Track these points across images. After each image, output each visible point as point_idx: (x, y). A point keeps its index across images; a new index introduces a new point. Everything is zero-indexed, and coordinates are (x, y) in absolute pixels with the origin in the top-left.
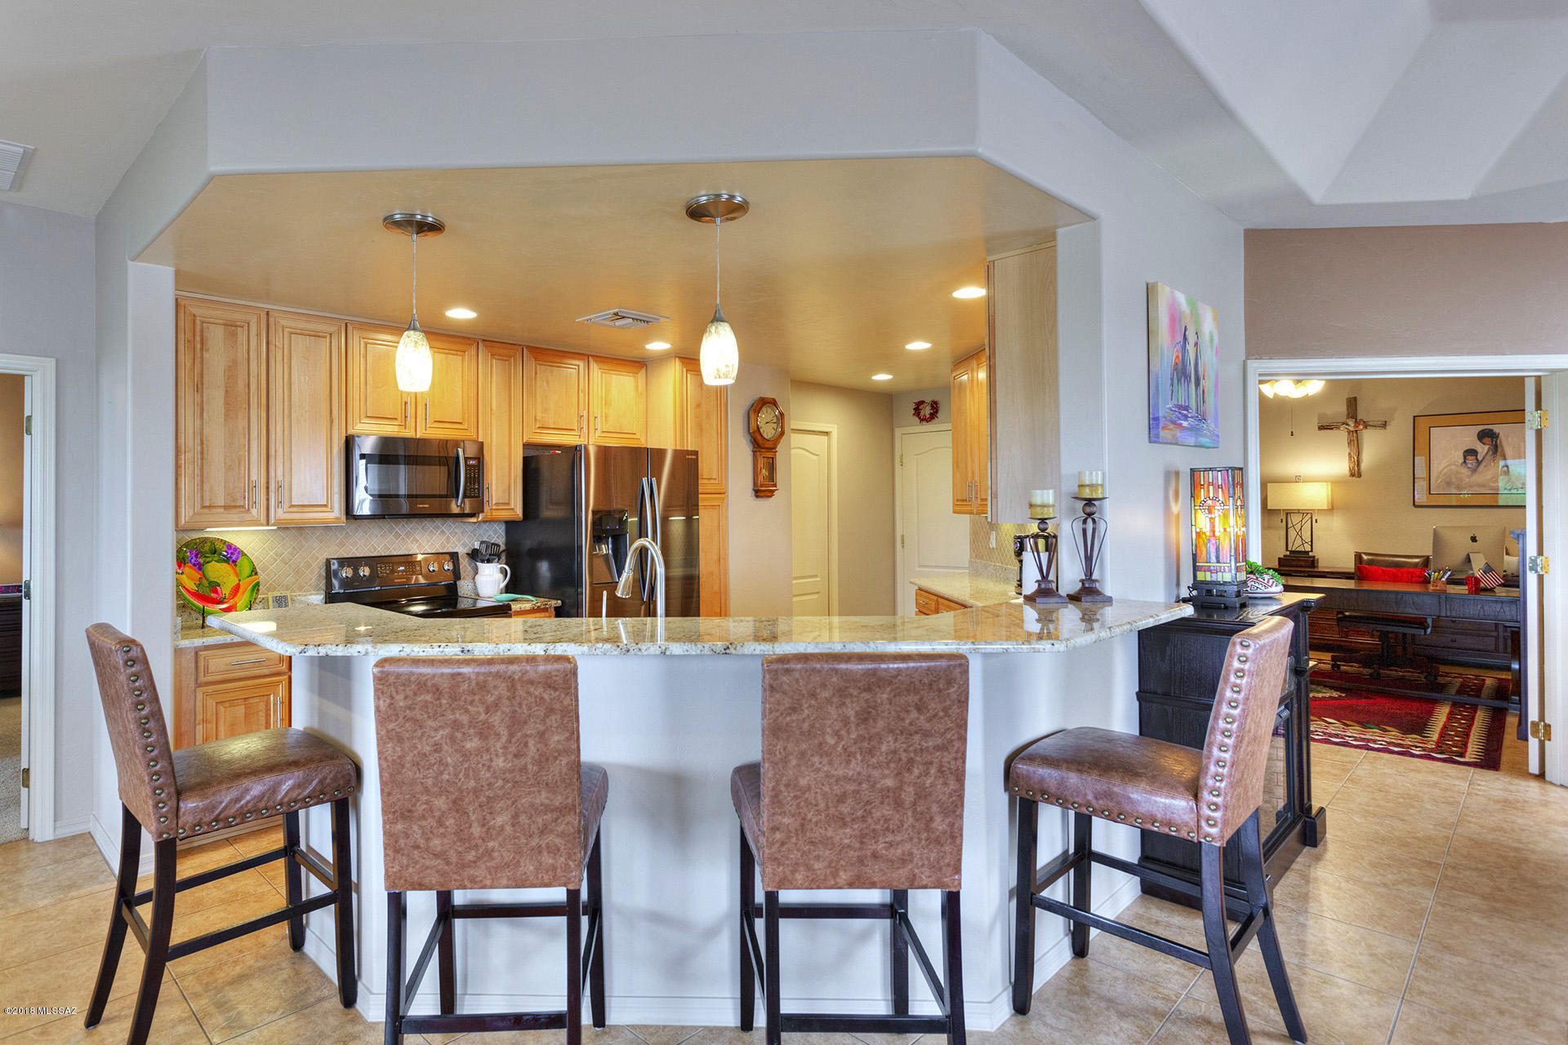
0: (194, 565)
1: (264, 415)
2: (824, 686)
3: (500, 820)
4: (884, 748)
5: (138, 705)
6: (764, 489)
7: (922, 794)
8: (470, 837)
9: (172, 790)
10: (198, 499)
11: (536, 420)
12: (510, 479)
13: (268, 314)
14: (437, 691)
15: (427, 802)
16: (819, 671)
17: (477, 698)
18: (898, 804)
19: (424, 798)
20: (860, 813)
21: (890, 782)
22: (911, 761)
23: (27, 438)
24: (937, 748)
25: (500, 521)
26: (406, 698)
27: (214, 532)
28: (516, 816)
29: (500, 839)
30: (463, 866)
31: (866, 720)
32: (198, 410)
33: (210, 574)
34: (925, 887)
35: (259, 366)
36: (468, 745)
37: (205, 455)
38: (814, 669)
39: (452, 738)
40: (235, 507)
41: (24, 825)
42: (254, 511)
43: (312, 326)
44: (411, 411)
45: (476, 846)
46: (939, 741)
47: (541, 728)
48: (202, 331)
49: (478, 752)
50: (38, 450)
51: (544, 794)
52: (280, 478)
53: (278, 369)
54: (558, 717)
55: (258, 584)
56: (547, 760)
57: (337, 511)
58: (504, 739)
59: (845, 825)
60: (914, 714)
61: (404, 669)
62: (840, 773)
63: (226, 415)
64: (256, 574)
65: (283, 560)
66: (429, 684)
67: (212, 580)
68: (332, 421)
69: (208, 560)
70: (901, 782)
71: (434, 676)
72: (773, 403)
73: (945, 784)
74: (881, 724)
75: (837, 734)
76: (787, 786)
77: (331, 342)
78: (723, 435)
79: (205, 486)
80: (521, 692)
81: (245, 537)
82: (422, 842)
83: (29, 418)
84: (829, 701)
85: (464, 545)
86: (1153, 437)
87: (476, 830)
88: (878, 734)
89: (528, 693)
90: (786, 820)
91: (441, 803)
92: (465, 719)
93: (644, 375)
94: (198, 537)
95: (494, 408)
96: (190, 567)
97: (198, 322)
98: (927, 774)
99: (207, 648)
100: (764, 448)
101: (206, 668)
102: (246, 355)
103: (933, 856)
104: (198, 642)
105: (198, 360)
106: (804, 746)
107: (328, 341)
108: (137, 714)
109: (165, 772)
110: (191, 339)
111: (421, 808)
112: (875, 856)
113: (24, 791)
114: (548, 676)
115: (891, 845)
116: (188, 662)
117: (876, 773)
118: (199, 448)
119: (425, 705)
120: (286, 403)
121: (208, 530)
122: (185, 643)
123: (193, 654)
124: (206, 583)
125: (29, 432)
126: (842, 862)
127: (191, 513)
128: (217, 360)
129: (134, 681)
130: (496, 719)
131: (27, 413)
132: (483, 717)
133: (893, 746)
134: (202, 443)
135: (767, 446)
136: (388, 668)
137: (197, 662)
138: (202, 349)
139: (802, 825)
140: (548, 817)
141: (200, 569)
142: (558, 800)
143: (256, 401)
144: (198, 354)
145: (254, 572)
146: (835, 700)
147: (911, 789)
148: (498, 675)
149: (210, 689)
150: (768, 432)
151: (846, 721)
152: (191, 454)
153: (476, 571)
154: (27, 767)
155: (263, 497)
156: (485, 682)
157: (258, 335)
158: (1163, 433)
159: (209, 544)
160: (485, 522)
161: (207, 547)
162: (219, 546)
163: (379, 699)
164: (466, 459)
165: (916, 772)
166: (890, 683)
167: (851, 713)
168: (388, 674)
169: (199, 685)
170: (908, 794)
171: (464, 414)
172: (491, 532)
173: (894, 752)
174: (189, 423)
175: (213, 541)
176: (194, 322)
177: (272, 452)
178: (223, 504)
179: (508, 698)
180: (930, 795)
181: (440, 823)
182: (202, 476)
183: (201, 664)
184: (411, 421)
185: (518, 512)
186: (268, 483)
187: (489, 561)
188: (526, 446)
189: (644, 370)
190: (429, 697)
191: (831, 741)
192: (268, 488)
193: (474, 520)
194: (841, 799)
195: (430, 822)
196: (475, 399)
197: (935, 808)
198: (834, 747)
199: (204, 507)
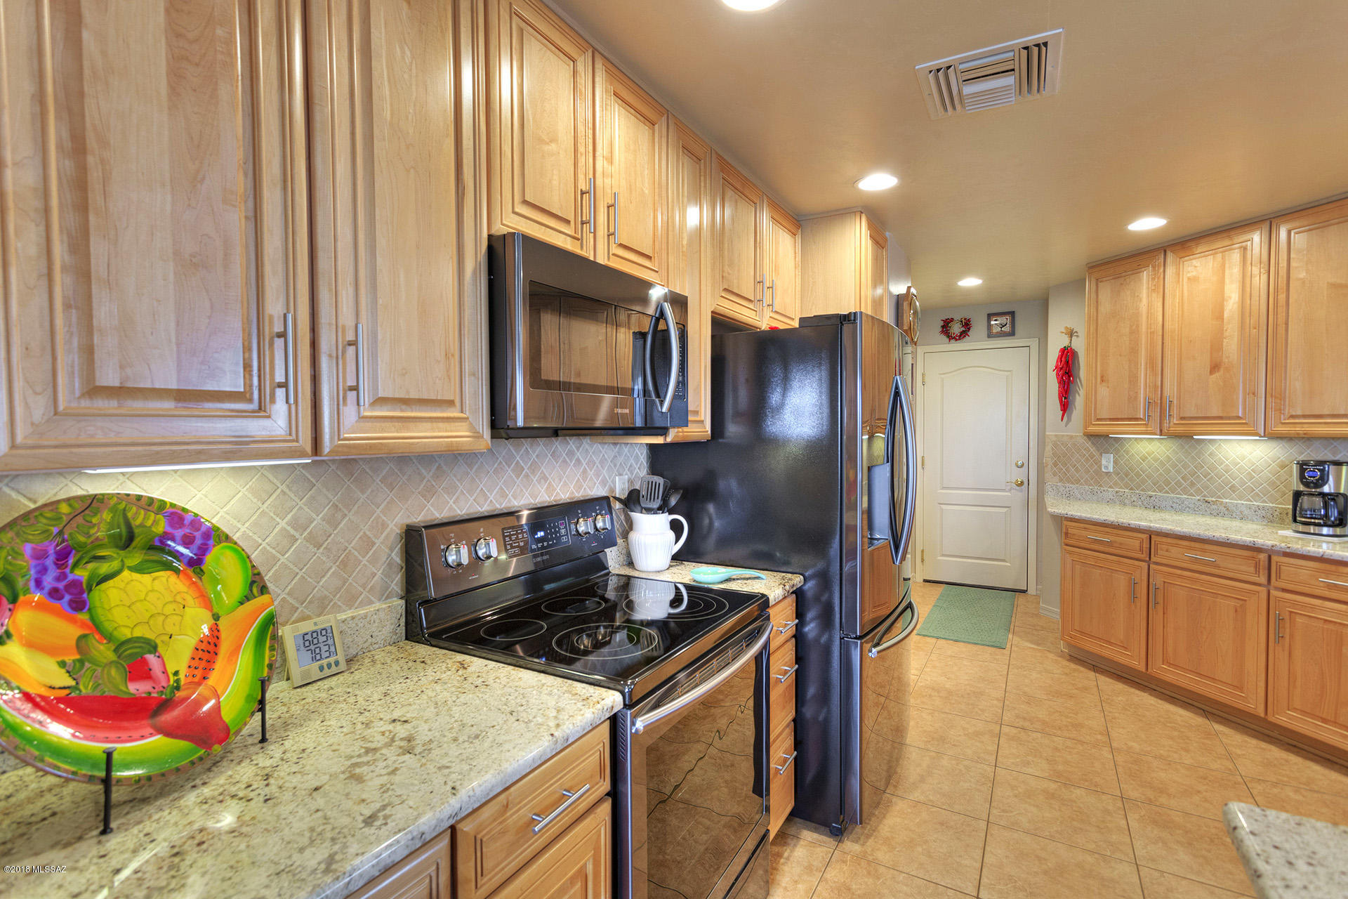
0: (55, 594)
10: (68, 359)
11: (723, 276)
12: (700, 371)
27: (125, 478)
33: (114, 615)
42: (280, 411)
52: (347, 318)
63: (176, 77)
64: (263, 590)
67: (126, 633)
69: (104, 568)
93: (801, 240)
94: (62, 496)
96: (39, 606)
121: (103, 470)
124: (103, 652)
141: (79, 605)
145: (256, 584)
155: (306, 371)
159: (107, 516)
161: (102, 524)
162: (139, 518)
171: (655, 242)
185: (707, 427)
186: (315, 328)
187: (649, 510)
189: (800, 233)
192: (315, 345)
199: (94, 391)
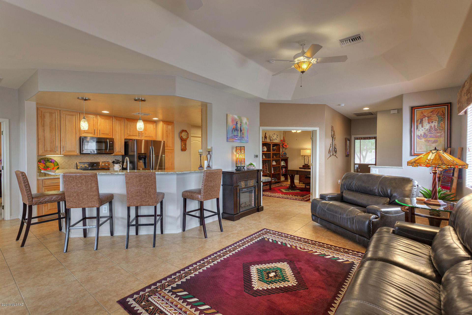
0: (43, 163)
1: (59, 132)
2: (133, 176)
3: (85, 197)
4: (143, 185)
5: (24, 183)
6: (184, 149)
7: (149, 192)
8: (80, 200)
9: (31, 197)
10: (43, 149)
11: (128, 133)
12: (121, 146)
13: (60, 111)
14: (73, 178)
15: (73, 194)
16: (132, 174)
17: (80, 178)
18: (146, 193)
19: (72, 194)
20: (140, 195)
21: (144, 190)
22: (147, 187)
23: (2, 136)
24: (151, 185)
25: (121, 155)
26: (68, 178)
27: (48, 156)
28: (87, 196)
29: (85, 200)
30: (79, 204)
31: (140, 181)
32: (43, 131)
33: (47, 165)
34: (151, 205)
35: (58, 122)
36: (79, 186)
37: (45, 140)
38: (131, 174)
39: (76, 185)
40: (53, 151)
41: (3, 217)
42: (57, 152)
43: (71, 113)
44: (96, 131)
45: (81, 201)
46: (151, 184)
47: (91, 183)
48: (44, 114)
49: (81, 187)
50: (5, 138)
51: (92, 193)
53: (63, 123)
54: (93, 181)
55: (59, 167)
56: (92, 188)
57: (78, 152)
58: (85, 185)
59: (138, 196)
60: (147, 180)
61: (68, 174)
62: (137, 189)
63: (50, 132)
65: (66, 163)
66: (72, 176)
68: (76, 133)
69: (46, 162)
70: (146, 190)
71: (72, 175)
72: (186, 131)
73: (153, 190)
74: (142, 182)
75: (136, 183)
76: (129, 191)
77: (76, 117)
78: (173, 138)
79: (45, 147)
80: (87, 178)
81: (56, 157)
82: (72, 201)
83: (2, 132)
84: (134, 178)
85: (112, 160)
86: (227, 141)
87: (81, 199)
88: (142, 183)
89: (88, 178)
90: (130, 196)
91: (75, 194)
92: (78, 182)
93: (155, 125)
94: (44, 157)
95: (117, 131)
96: (41, 163)
97: (43, 112)
98: (150, 189)
99: (45, 179)
100: (184, 141)
101: (45, 183)
102: (55, 119)
103: (152, 201)
104: (43, 178)
105: (43, 121)
106: (131, 185)
107: (75, 117)
108: (24, 184)
109: (30, 194)
110: (41, 116)
111: (72, 195)
112: (143, 201)
113: (3, 210)
114: (91, 175)
115: (145, 199)
116: (41, 182)
117: (142, 189)
118: (44, 139)
119: (72, 179)
120: (65, 130)
121: (47, 156)
122: (40, 178)
123: (42, 180)
124: (46, 167)
125: (2, 134)
126: (138, 202)
127: (42, 152)
128: (47, 120)
129: (24, 179)
130: (83, 182)
131: (2, 130)
132: (81, 181)
133: (144, 185)
134: (44, 138)
135: (184, 140)
136: (65, 174)
137: (43, 182)
138: (44, 118)
139: (132, 197)
140: (93, 196)
141: (44, 164)
142: (94, 194)
143: (57, 129)
144: (43, 119)
145: (58, 165)
146: (135, 178)
147: (148, 191)
148: (83, 175)
149: (46, 187)
150: (184, 137)
151: (137, 182)
152: (41, 140)
153: (114, 166)
154: (3, 205)
155: (59, 149)
156: (81, 176)
157: (58, 115)
158: (229, 140)
160: (114, 155)
161: (46, 159)
163: (64, 179)
164: (109, 142)
165: (148, 189)
166: (143, 176)
167: (138, 180)
168: (65, 175)
169: (43, 187)
170: (147, 192)
171: (109, 132)
172: (118, 158)
173: (145, 186)
174: (41, 133)
175: (48, 158)
176: (42, 112)
177: (61, 140)
178: (49, 150)
179: (85, 178)
180: (151, 192)
181: (75, 198)
182: (44, 144)
183: (44, 183)
184: (96, 134)
185: (123, 153)
186: (60, 146)
187: (117, 164)
188: (125, 139)
189: (155, 123)
190: (72, 178)
191: (135, 184)
192: (60, 147)
193: (112, 155)
194: (137, 193)
195: (73, 198)
196: (112, 129)
197: (151, 194)
198: (136, 185)
199: (45, 151)
